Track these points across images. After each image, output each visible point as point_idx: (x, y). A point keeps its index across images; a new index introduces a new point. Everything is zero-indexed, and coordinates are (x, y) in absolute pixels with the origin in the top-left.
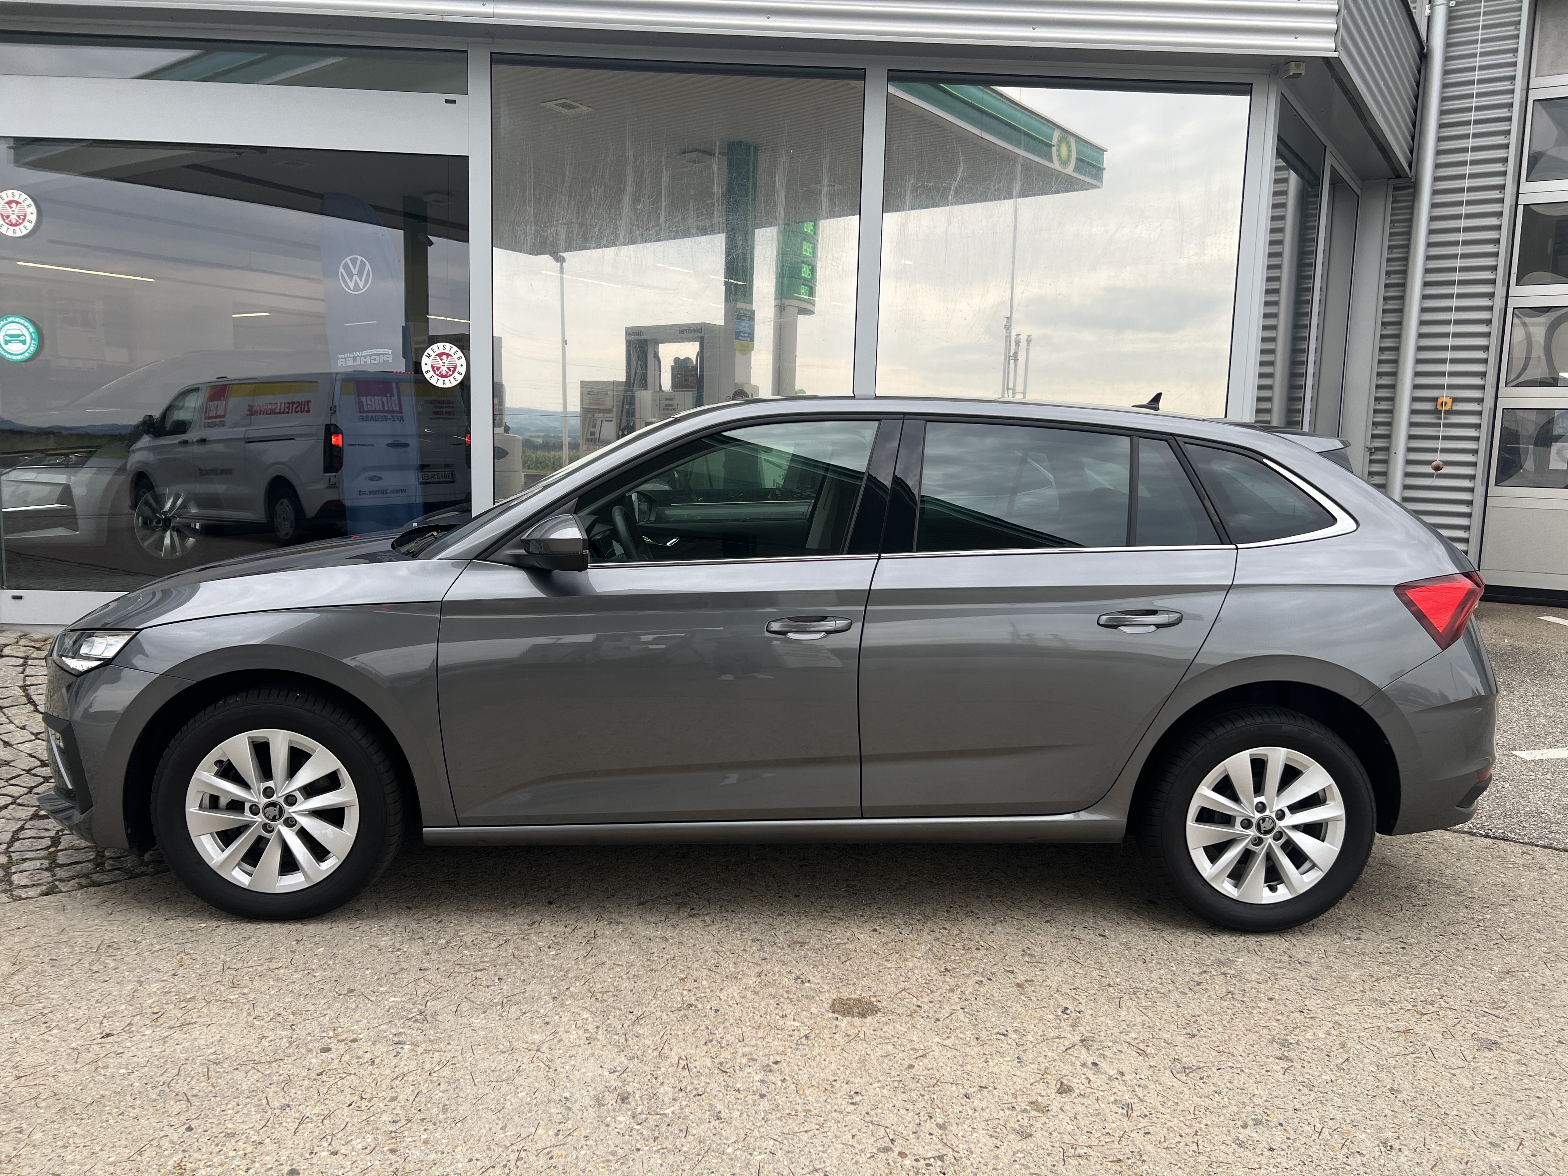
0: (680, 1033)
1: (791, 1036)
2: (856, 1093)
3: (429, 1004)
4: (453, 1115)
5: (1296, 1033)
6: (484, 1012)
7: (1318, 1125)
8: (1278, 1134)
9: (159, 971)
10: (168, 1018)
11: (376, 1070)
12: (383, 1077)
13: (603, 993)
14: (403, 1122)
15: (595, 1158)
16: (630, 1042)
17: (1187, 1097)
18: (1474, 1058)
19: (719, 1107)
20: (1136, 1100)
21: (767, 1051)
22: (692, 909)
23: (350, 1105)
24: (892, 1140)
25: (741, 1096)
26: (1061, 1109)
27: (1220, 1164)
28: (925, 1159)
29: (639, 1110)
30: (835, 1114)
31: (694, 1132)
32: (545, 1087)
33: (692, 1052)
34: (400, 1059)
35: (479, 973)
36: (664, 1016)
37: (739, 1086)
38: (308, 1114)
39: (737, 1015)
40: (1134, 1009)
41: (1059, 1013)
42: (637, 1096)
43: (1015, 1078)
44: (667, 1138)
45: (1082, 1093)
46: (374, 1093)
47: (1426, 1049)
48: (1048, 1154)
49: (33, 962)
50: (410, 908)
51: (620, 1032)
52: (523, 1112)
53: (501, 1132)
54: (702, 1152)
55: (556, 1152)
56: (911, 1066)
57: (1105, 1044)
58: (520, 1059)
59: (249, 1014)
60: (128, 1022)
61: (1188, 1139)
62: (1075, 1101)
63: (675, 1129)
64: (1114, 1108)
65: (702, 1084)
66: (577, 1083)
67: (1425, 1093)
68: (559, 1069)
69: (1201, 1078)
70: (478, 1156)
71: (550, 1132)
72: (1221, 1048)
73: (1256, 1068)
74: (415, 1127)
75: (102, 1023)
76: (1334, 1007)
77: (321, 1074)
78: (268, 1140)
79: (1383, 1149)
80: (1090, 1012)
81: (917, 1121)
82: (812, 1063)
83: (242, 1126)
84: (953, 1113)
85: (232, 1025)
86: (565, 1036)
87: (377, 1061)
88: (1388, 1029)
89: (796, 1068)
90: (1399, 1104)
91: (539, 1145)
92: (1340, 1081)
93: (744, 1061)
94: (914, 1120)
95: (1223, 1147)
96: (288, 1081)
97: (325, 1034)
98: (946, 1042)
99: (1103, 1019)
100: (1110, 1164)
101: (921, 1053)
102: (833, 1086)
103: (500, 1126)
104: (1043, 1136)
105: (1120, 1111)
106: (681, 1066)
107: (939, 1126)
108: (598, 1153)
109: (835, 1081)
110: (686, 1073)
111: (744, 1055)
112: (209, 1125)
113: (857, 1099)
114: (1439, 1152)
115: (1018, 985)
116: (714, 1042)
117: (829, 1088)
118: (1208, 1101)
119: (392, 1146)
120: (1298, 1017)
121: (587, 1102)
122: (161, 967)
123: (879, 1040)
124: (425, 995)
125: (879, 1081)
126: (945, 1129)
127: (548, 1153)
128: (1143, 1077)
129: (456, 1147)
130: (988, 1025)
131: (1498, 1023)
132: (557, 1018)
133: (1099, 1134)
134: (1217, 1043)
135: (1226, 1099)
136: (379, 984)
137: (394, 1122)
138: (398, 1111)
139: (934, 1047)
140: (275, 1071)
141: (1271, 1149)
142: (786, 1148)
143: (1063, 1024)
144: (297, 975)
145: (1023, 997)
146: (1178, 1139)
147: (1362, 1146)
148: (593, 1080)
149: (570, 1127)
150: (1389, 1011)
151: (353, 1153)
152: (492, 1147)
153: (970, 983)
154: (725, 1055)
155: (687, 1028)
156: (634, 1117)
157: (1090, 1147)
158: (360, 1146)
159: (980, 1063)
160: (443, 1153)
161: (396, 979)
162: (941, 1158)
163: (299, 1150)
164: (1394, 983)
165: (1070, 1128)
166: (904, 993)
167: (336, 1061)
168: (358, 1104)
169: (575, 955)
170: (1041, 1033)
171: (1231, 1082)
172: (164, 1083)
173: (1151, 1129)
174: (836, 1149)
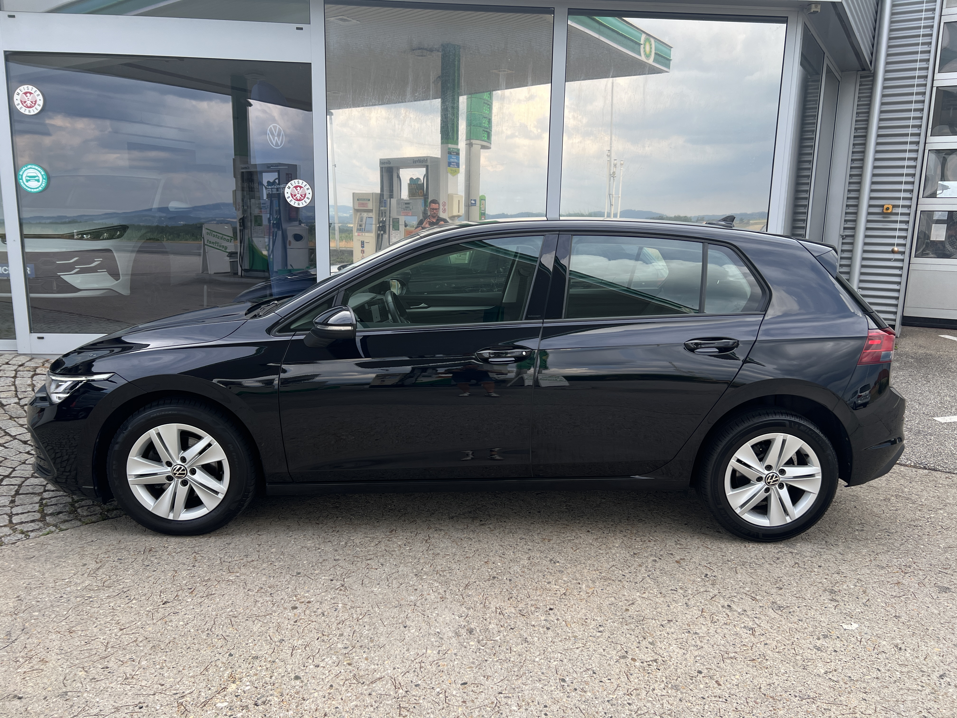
0: (493, 593)
1: (556, 594)
2: (600, 626)
3: (345, 580)
4: (377, 643)
5: (837, 585)
6: (379, 584)
7: (859, 637)
8: (838, 644)
9: (184, 564)
10: (198, 591)
11: (327, 619)
12: (332, 623)
13: (443, 571)
14: (350, 648)
15: (464, 666)
16: (466, 599)
17: (784, 623)
18: (938, 597)
19: (525, 635)
20: (756, 626)
21: (544, 603)
22: (481, 521)
23: (318, 639)
24: (626, 652)
25: (536, 629)
26: (716, 632)
27: (809, 660)
28: (646, 662)
29: (481, 638)
30: (590, 638)
31: (515, 650)
32: (424, 626)
33: (502, 604)
34: (338, 612)
35: (369, 561)
36: (482, 585)
37: (533, 623)
38: (296, 645)
39: (523, 582)
40: (745, 574)
41: (703, 578)
42: (478, 630)
43: (687, 616)
44: (500, 653)
45: (726, 622)
46: (329, 632)
47: (910, 593)
48: (714, 657)
49: (108, 561)
50: (318, 524)
51: (459, 594)
52: (416, 641)
53: (406, 652)
54: (522, 661)
55: (441, 663)
56: (627, 610)
57: (732, 594)
58: (406, 611)
59: (244, 588)
60: (176, 594)
61: (789, 647)
62: (723, 627)
63: (503, 648)
64: (745, 631)
65: (513, 623)
66: (442, 624)
67: (914, 618)
68: (430, 616)
69: (790, 613)
70: (398, 666)
71: (435, 652)
72: (798, 595)
73: (819, 606)
74: (358, 650)
75: (160, 596)
76: (856, 570)
77: (296, 622)
78: (277, 660)
79: (896, 650)
80: (720, 576)
81: (638, 641)
82: (572, 609)
83: (261, 652)
84: (656, 635)
85: (237, 595)
86: (428, 597)
87: (326, 613)
88: (888, 582)
89: (563, 612)
90: (901, 624)
91: (430, 659)
92: (866, 613)
93: (533, 609)
94: (636, 640)
95: (809, 651)
96: (279, 626)
97: (291, 599)
98: (644, 595)
99: (728, 580)
100: (749, 662)
101: (631, 602)
102: (586, 622)
103: (405, 649)
104: (709, 647)
105: (749, 632)
106: (498, 613)
107: (651, 643)
108: (465, 663)
109: (587, 619)
110: (502, 616)
111: (532, 605)
112: (242, 653)
113: (601, 629)
114: (927, 650)
115: (677, 562)
116: (513, 598)
117: (584, 623)
118: (796, 626)
119: (348, 662)
120: (837, 577)
121: (450, 634)
122: (185, 562)
123: (606, 595)
124: (342, 575)
125: (611, 619)
126: (654, 645)
127: (437, 663)
128: (757, 613)
129: (384, 661)
130: (665, 585)
131: (947, 577)
132: (420, 586)
133: (740, 646)
134: (795, 593)
135: (805, 624)
136: (313, 569)
137: (345, 648)
138: (345, 642)
139: (639, 599)
140: (269, 621)
141: (835, 651)
142: (568, 657)
143: (707, 584)
144: (265, 565)
145: (681, 569)
146: (783, 647)
147: (885, 648)
148: (450, 621)
149: (445, 648)
150: (887, 572)
151: (328, 666)
152: (405, 661)
153: (649, 561)
154: (521, 606)
155: (496, 590)
156: (479, 642)
157: (736, 652)
158: (330, 662)
159: (665, 606)
160: (378, 665)
161: (322, 566)
162: (655, 661)
163: (297, 665)
164: (887, 556)
165: (723, 642)
166: (614, 568)
167: (303, 614)
168: (322, 638)
169: (421, 549)
170: (695, 589)
171: (807, 615)
172: (208, 629)
173: (768, 642)
174: (596, 657)
